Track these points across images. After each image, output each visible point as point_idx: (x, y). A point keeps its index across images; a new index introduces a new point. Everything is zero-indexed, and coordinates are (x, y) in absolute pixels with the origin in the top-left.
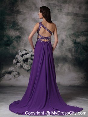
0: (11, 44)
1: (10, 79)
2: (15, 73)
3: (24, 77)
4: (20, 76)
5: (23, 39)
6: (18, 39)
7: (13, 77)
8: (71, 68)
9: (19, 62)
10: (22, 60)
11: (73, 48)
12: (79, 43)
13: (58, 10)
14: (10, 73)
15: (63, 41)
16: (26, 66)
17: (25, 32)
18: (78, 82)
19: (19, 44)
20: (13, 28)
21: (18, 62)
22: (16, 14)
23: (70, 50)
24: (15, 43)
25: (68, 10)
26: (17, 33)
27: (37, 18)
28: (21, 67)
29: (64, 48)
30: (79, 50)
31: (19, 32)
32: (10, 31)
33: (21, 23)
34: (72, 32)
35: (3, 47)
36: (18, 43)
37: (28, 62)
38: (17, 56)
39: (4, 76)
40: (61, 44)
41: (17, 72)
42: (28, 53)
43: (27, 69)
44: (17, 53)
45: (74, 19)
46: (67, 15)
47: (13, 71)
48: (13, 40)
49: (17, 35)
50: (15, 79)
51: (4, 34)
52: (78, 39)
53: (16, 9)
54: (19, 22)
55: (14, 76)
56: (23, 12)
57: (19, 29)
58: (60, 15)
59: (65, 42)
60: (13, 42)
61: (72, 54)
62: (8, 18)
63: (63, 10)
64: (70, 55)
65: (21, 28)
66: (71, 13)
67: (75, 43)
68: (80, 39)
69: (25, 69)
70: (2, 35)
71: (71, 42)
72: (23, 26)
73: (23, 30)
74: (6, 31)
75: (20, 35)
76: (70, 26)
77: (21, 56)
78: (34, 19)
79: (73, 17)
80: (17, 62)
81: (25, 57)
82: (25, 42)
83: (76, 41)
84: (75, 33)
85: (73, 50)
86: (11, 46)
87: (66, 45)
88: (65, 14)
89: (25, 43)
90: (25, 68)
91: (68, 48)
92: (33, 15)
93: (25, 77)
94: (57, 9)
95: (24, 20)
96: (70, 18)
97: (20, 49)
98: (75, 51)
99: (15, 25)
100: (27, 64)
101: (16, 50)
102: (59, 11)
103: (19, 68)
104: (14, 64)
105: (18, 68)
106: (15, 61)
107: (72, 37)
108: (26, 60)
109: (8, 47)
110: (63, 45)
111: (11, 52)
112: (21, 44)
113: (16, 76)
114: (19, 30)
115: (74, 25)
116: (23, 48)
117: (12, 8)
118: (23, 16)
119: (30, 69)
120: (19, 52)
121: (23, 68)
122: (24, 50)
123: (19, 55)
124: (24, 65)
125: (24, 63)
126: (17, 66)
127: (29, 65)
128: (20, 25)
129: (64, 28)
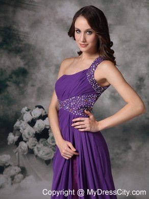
2: (14, 170)
3: (38, 179)
4: (27, 178)
5: (34, 77)
6: (21, 77)
7: (10, 179)
9: (25, 139)
10: (31, 135)
15: (141, 79)
16: (44, 151)
17: (39, 57)
19: (22, 92)
20: (5, 47)
21: (21, 139)
22: (11, 9)
26: (18, 62)
28: (31, 152)
31: (22, 59)
33: (27, 33)
36: (20, 87)
37: (49, 140)
38: (17, 124)
41: (19, 166)
43: (46, 158)
44: (18, 116)
48: (7, 79)
49: (17, 66)
50: (15, 186)
54: (22, 29)
55: (13, 178)
57: (22, 51)
58: (132, 7)
59: (147, 82)
60: (7, 86)
65: (28, 47)
69: (41, 159)
72: (31, 41)
73: (31, 52)
75: (25, 65)
77: (29, 123)
78: (62, 20)
80: (19, 139)
81: (40, 124)
82: (38, 85)
88: (145, 6)
89: (39, 89)
90: (39, 155)
92: (59, 10)
93: (40, 180)
95: (35, 24)
97: (26, 105)
99: (10, 40)
100: (45, 145)
101: (15, 108)
103: (24, 156)
104: (11, 145)
105: (21, 157)
106: (12, 138)
110: (141, 92)
112: (29, 90)
113: (16, 177)
116: (33, 101)
118: (31, 13)
119: (52, 156)
120: (24, 113)
121: (36, 156)
122: (36, 107)
123: (23, 120)
124: (38, 148)
125: (36, 142)
126: (20, 150)
127: (51, 147)
128: (25, 39)
129: (145, 46)
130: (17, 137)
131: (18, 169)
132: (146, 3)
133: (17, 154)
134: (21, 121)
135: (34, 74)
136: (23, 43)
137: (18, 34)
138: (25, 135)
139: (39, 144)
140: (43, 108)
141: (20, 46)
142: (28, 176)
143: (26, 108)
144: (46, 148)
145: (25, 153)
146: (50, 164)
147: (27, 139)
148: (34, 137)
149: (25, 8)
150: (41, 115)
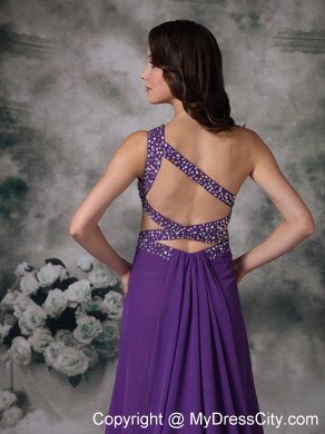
2: (2, 399)
3: (54, 417)
4: (29, 415)
5: (41, 197)
6: (13, 199)
9: (24, 331)
10: (38, 322)
13: (237, 18)
16: (66, 356)
17: (51, 156)
19: (16, 231)
21: (15, 331)
23: (312, 253)
25: (298, 16)
26: (7, 166)
27: (116, 73)
28: (38, 358)
31: (14, 159)
33: (25, 105)
36: (11, 219)
37: (77, 333)
38: (8, 299)
40: (260, 219)
41: (11, 390)
42: (72, 280)
43: (72, 371)
44: (10, 282)
46: (292, 46)
49: (5, 175)
54: (14, 97)
56: (31, 38)
57: (15, 142)
58: (249, 47)
63: (268, 20)
64: (312, 283)
65: (29, 134)
66: (313, 33)
69: (60, 375)
72: (35, 121)
73: (35, 145)
75: (21, 172)
77: (32, 296)
78: (99, 77)
80: (11, 331)
81: (57, 300)
82: (50, 214)
88: (276, 45)
89: (53, 223)
90: (56, 366)
92: (92, 54)
93: (59, 419)
94: (233, 16)
95: (43, 85)
96: (306, 63)
97: (26, 259)
100: (69, 343)
102: (242, 28)
103: (21, 366)
105: (16, 369)
107: (320, 176)
108: (63, 322)
112: (31, 225)
113: (5, 414)
116: (39, 249)
118: (33, 62)
119: (85, 368)
120: (22, 276)
121: (50, 368)
122: (47, 262)
123: (20, 291)
124: (53, 350)
125: (50, 337)
126: (15, 356)
127: (81, 349)
128: (20, 118)
129: (278, 128)
130: (7, 328)
131: (12, 398)
132: (278, 38)
133: (8, 364)
134: (16, 292)
135: (42, 191)
136: (18, 125)
137: (4, 108)
138: (24, 324)
139: (56, 341)
140: (62, 265)
141: (11, 131)
142: (32, 411)
143: (25, 265)
144: (70, 349)
145: (25, 363)
146: (80, 385)
147: (30, 330)
148: (45, 327)
149: (21, 53)
150: (58, 280)
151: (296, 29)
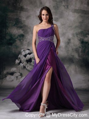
0: (13, 43)
1: (12, 81)
2: (18, 74)
4: (22, 77)
5: (26, 37)
6: (22, 38)
7: (16, 78)
8: (78, 69)
9: (22, 62)
10: (25, 60)
11: (80, 48)
12: (86, 43)
14: (12, 74)
15: (69, 40)
16: (30, 67)
17: (29, 30)
18: (85, 84)
19: (22, 43)
20: (16, 26)
21: (21, 62)
22: (19, 11)
23: (77, 50)
24: (18, 42)
25: (76, 6)
28: (24, 67)
29: (71, 48)
30: (87, 50)
31: (22, 30)
32: (13, 29)
33: (25, 21)
34: (80, 31)
35: (6, 47)
36: (21, 41)
37: (32, 63)
38: (19, 56)
39: (6, 77)
40: (67, 44)
41: (19, 73)
42: (31, 53)
43: (30, 70)
44: (20, 53)
45: (82, 17)
46: (74, 12)
47: (16, 72)
48: (16, 38)
49: (20, 33)
50: (18, 80)
51: (7, 32)
52: (86, 38)
53: (19, 5)
54: (23, 19)
55: (17, 77)
56: (26, 9)
58: (66, 12)
59: (72, 41)
60: (16, 41)
61: (79, 54)
62: (11, 15)
63: (70, 7)
64: (76, 56)
65: (25, 26)
66: (78, 9)
67: (82, 42)
68: (88, 38)
69: (28, 71)
70: (4, 33)
71: (78, 41)
72: (26, 24)
73: (26, 28)
74: (9, 29)
75: (23, 33)
76: (77, 24)
77: (24, 56)
79: (80, 14)
81: (28, 57)
82: (28, 41)
83: (84, 41)
84: (83, 32)
85: (80, 50)
86: (13, 45)
87: (72, 45)
88: (71, 12)
89: (28, 42)
91: (74, 47)
94: (63, 6)
95: (28, 17)
96: (77, 15)
97: (23, 49)
98: (82, 52)
99: (18, 23)
100: (30, 65)
101: (19, 49)
102: (65, 8)
104: (17, 64)
105: (20, 69)
106: (17, 61)
107: (79, 36)
108: (29, 61)
109: (10, 47)
110: (69, 45)
111: (13, 52)
112: (25, 42)
114: (23, 28)
115: (81, 23)
116: (26, 47)
117: (15, 5)
118: (26, 13)
120: (22, 52)
121: (27, 69)
122: (27, 49)
124: (27, 66)
125: (27, 64)
126: (20, 66)
127: (32, 66)
128: (24, 23)
129: (71, 27)
130: (19, 61)
131: (19, 74)
134: (21, 55)
137: (21, 21)
141: (22, 25)
143: (23, 50)
145: (22, 68)
148: (26, 62)
149: (24, 11)
150: (29, 53)
151: (75, 9)
